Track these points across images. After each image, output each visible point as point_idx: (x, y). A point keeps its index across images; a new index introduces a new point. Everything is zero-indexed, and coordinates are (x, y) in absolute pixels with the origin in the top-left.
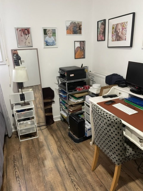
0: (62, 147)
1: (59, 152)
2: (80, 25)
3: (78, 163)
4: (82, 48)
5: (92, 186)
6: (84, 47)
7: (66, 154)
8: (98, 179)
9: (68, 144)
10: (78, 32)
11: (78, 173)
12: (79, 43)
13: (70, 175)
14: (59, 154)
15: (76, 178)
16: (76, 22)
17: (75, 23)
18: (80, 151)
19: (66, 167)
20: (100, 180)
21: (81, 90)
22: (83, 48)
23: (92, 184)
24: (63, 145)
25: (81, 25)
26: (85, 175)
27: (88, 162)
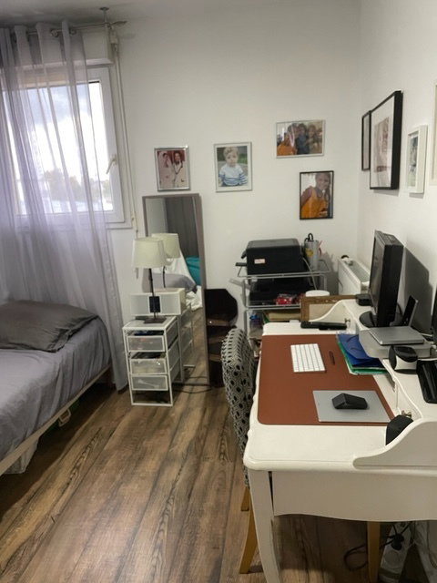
0: (204, 442)
1: (188, 449)
2: (317, 128)
3: (206, 485)
4: (324, 191)
5: (196, 538)
6: (329, 187)
7: (199, 458)
8: (221, 532)
9: (222, 439)
10: (311, 147)
11: (191, 502)
12: (314, 177)
13: (171, 501)
14: (185, 453)
15: (177, 511)
16: (306, 124)
17: (302, 125)
18: (235, 460)
19: (176, 481)
20: (224, 534)
21: (285, 303)
22: (327, 190)
23: (198, 536)
24: (209, 438)
25: (320, 130)
26: (201, 513)
27: (231, 491)
